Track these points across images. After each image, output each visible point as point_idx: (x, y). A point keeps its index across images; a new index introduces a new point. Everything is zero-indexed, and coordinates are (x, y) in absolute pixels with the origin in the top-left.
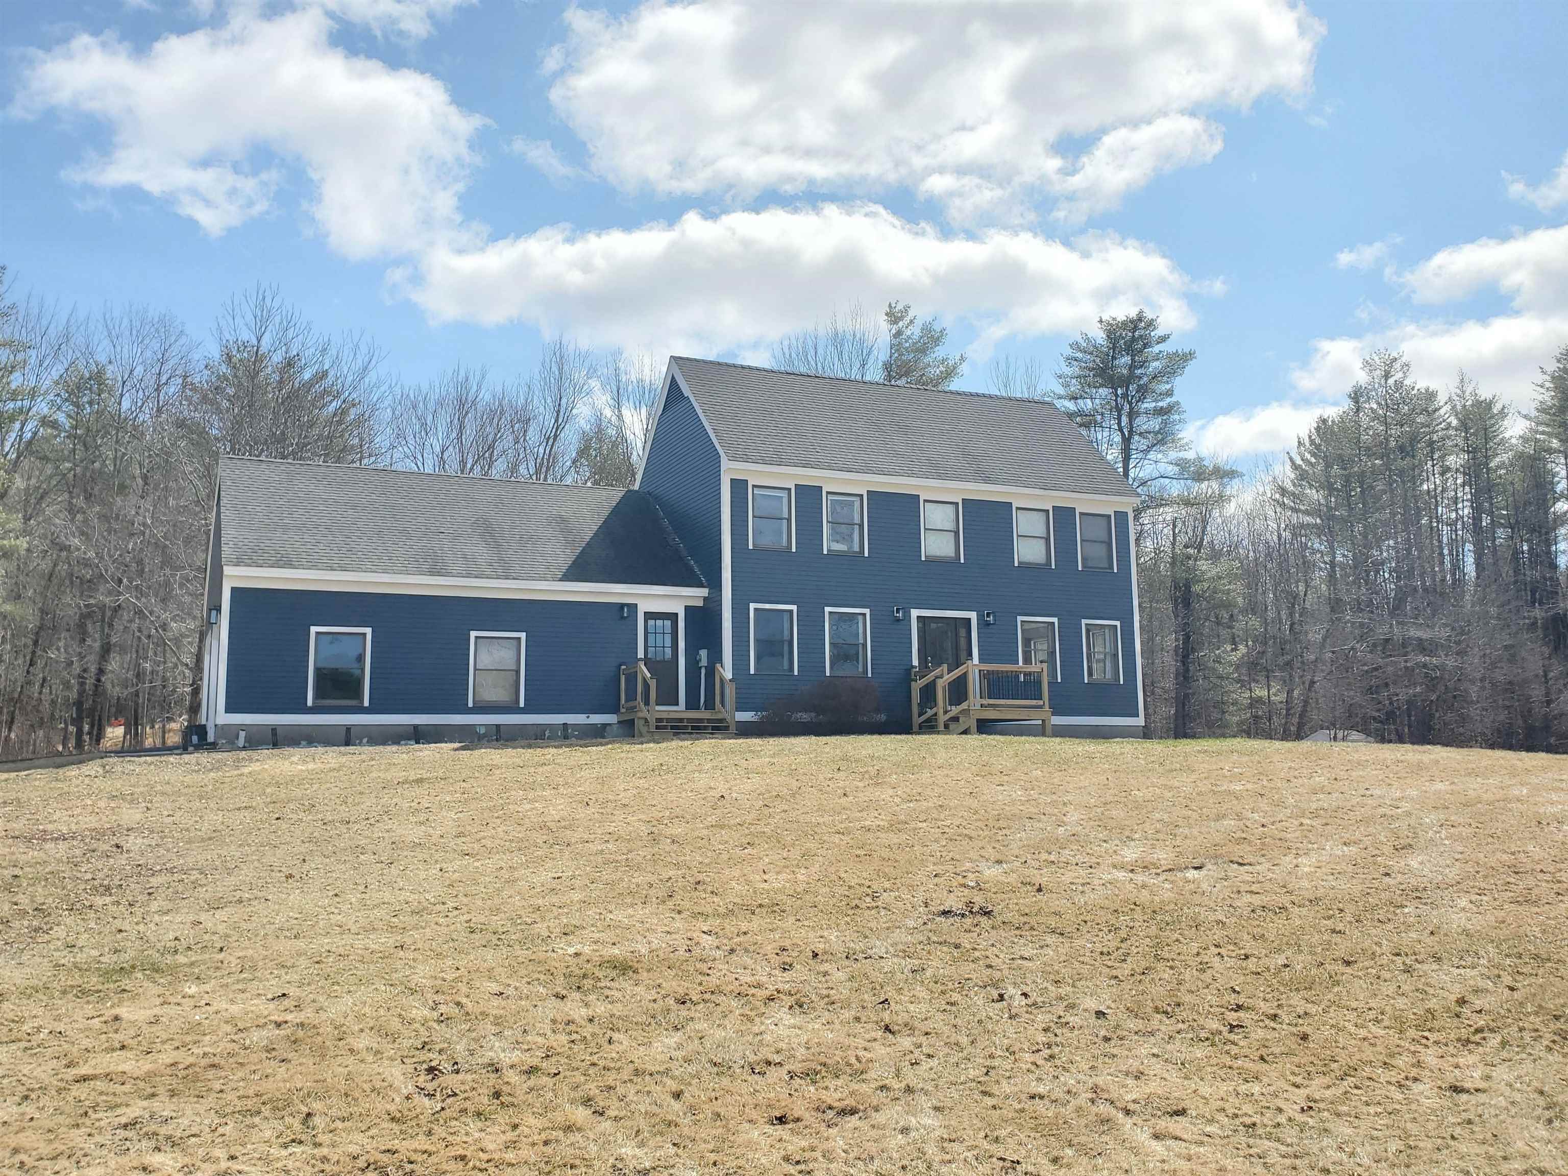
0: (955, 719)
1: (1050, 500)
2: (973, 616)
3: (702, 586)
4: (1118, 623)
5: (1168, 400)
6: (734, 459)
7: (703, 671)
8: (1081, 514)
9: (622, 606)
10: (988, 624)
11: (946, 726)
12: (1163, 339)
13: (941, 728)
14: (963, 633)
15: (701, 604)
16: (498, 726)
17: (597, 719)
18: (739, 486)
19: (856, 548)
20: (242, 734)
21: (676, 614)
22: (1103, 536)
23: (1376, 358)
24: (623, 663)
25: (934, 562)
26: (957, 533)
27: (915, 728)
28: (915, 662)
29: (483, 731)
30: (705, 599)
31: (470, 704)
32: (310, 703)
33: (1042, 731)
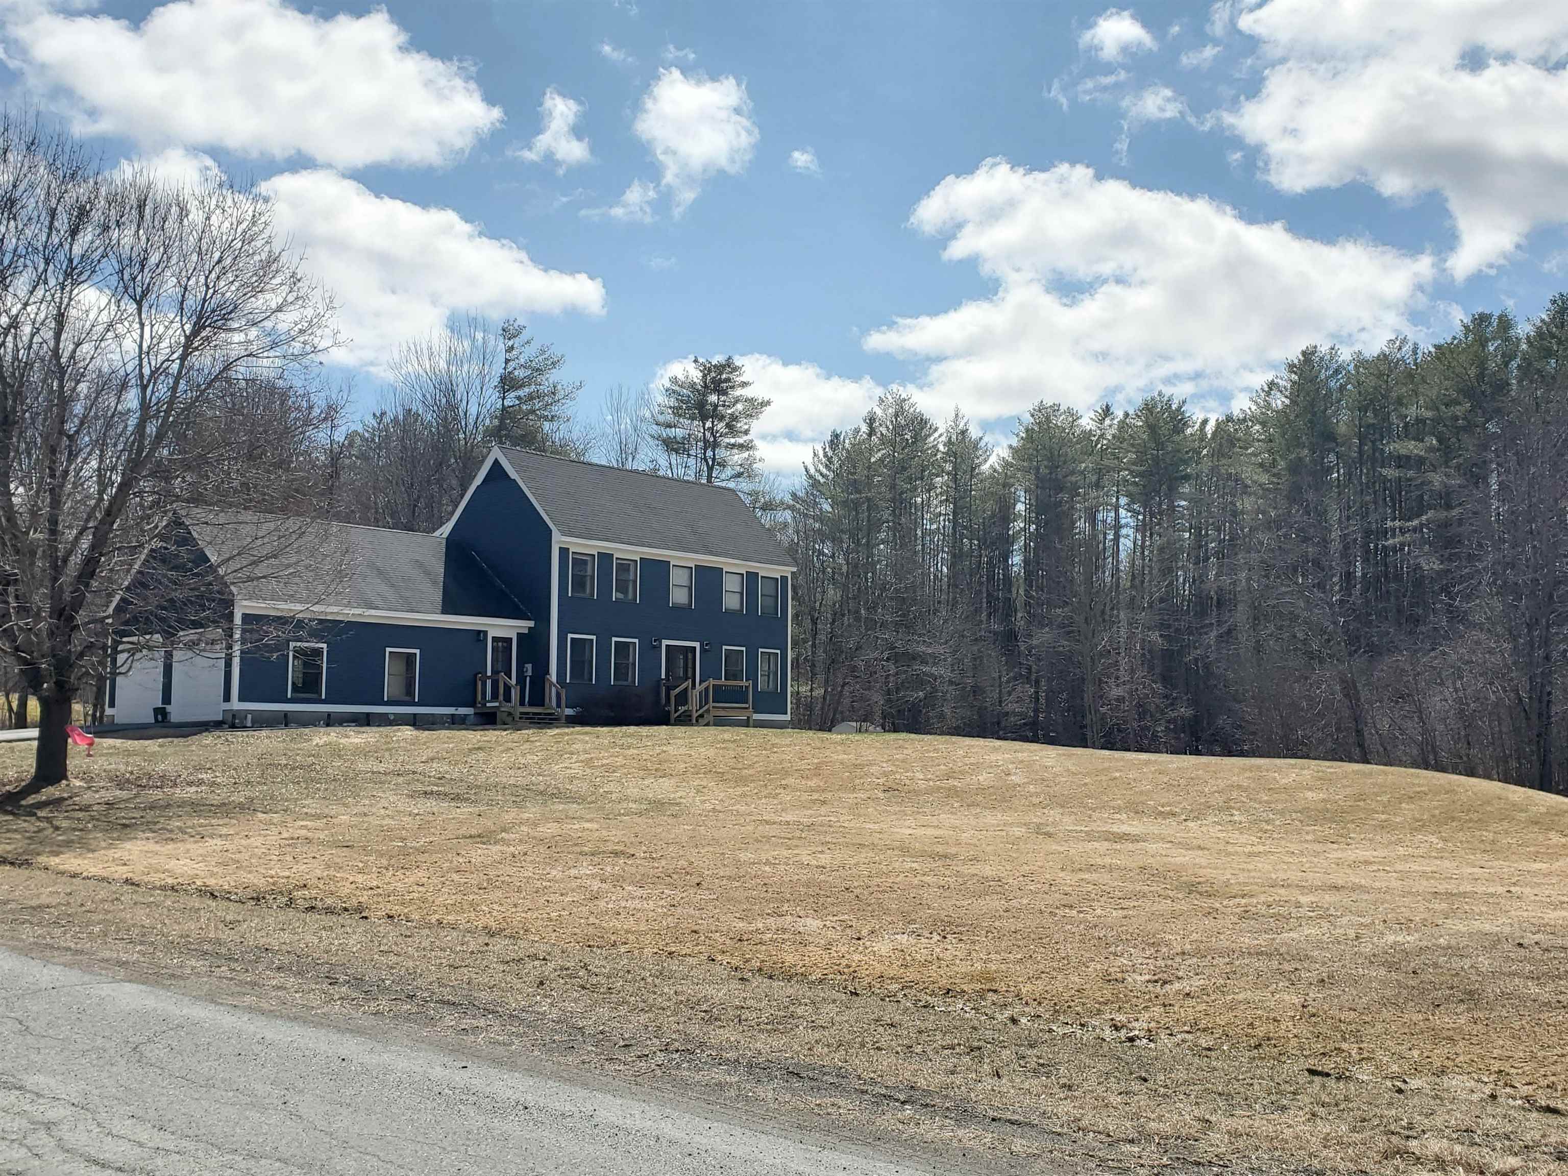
0: (701, 716)
1: (743, 567)
2: (697, 645)
3: (530, 619)
4: (779, 652)
5: (745, 438)
6: (564, 534)
7: (528, 679)
8: (762, 577)
9: (479, 632)
10: (706, 651)
11: (697, 721)
12: (744, 384)
13: (694, 721)
14: (690, 656)
15: (527, 632)
16: (415, 714)
17: (462, 711)
18: (564, 552)
19: (630, 596)
20: (249, 716)
21: (511, 639)
22: (773, 593)
23: (890, 397)
24: (480, 673)
25: (677, 608)
26: (690, 588)
27: (672, 721)
28: (663, 676)
29: (392, 717)
30: (530, 628)
31: (386, 699)
32: (289, 696)
33: (746, 724)
